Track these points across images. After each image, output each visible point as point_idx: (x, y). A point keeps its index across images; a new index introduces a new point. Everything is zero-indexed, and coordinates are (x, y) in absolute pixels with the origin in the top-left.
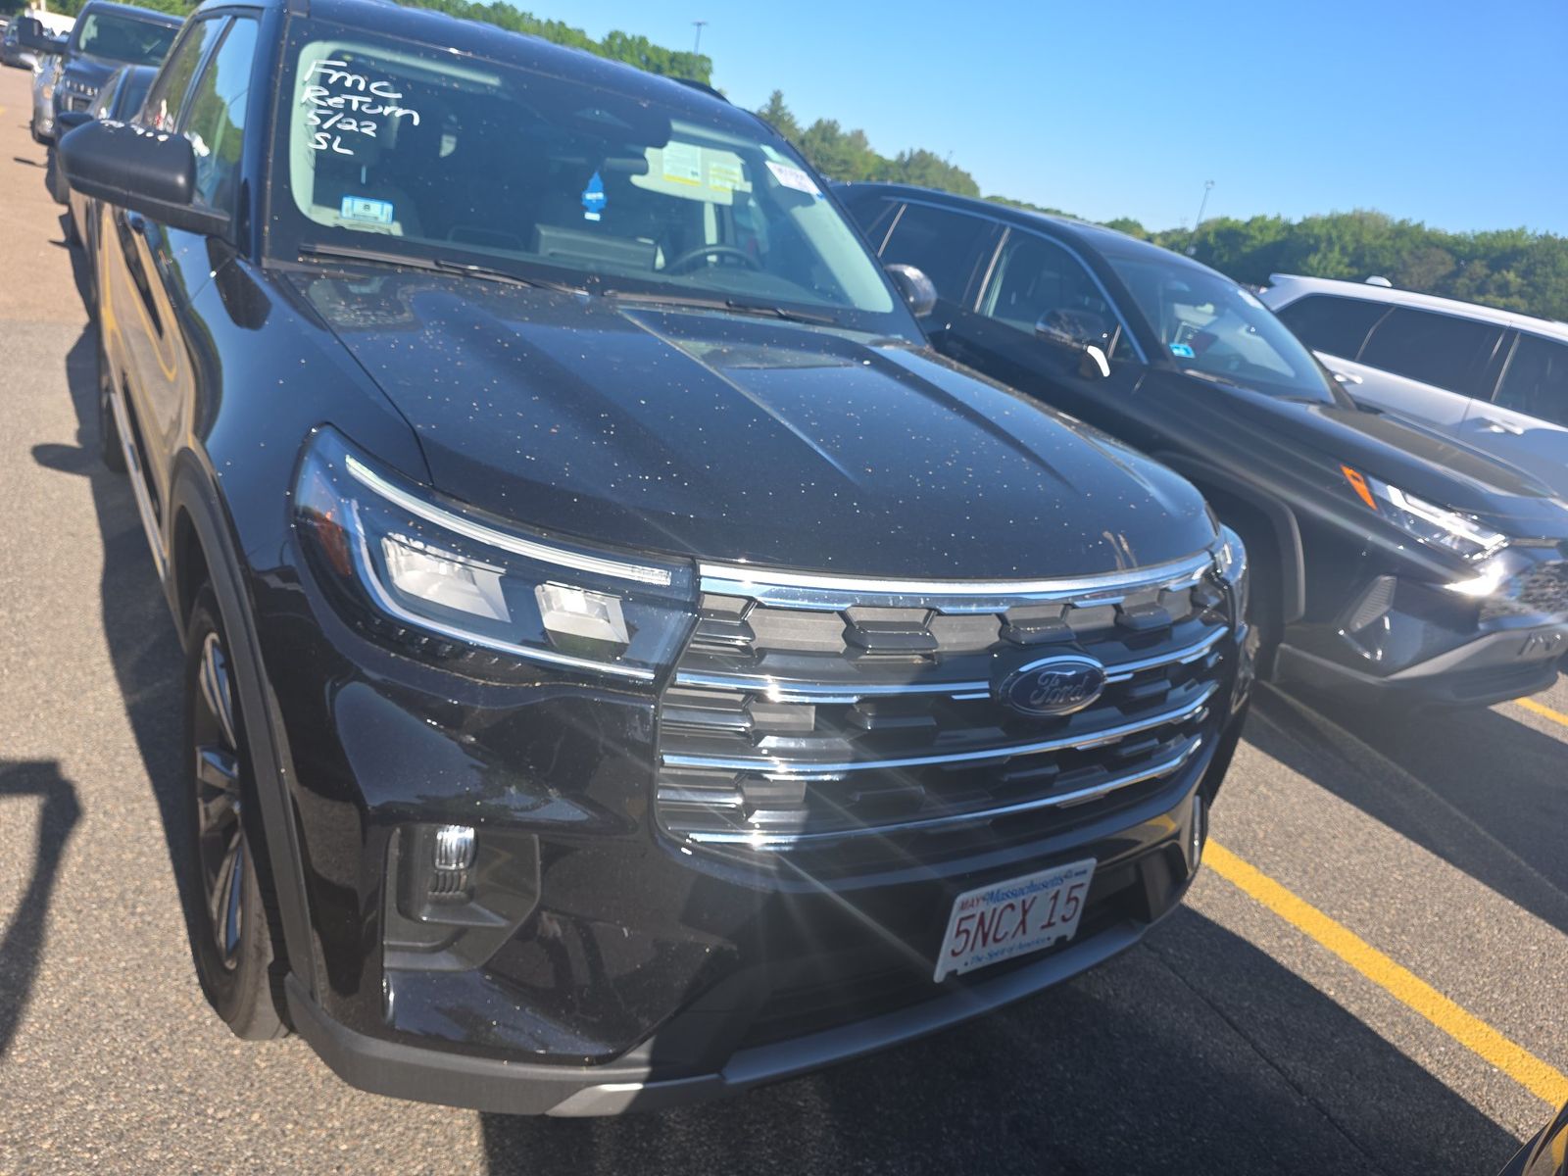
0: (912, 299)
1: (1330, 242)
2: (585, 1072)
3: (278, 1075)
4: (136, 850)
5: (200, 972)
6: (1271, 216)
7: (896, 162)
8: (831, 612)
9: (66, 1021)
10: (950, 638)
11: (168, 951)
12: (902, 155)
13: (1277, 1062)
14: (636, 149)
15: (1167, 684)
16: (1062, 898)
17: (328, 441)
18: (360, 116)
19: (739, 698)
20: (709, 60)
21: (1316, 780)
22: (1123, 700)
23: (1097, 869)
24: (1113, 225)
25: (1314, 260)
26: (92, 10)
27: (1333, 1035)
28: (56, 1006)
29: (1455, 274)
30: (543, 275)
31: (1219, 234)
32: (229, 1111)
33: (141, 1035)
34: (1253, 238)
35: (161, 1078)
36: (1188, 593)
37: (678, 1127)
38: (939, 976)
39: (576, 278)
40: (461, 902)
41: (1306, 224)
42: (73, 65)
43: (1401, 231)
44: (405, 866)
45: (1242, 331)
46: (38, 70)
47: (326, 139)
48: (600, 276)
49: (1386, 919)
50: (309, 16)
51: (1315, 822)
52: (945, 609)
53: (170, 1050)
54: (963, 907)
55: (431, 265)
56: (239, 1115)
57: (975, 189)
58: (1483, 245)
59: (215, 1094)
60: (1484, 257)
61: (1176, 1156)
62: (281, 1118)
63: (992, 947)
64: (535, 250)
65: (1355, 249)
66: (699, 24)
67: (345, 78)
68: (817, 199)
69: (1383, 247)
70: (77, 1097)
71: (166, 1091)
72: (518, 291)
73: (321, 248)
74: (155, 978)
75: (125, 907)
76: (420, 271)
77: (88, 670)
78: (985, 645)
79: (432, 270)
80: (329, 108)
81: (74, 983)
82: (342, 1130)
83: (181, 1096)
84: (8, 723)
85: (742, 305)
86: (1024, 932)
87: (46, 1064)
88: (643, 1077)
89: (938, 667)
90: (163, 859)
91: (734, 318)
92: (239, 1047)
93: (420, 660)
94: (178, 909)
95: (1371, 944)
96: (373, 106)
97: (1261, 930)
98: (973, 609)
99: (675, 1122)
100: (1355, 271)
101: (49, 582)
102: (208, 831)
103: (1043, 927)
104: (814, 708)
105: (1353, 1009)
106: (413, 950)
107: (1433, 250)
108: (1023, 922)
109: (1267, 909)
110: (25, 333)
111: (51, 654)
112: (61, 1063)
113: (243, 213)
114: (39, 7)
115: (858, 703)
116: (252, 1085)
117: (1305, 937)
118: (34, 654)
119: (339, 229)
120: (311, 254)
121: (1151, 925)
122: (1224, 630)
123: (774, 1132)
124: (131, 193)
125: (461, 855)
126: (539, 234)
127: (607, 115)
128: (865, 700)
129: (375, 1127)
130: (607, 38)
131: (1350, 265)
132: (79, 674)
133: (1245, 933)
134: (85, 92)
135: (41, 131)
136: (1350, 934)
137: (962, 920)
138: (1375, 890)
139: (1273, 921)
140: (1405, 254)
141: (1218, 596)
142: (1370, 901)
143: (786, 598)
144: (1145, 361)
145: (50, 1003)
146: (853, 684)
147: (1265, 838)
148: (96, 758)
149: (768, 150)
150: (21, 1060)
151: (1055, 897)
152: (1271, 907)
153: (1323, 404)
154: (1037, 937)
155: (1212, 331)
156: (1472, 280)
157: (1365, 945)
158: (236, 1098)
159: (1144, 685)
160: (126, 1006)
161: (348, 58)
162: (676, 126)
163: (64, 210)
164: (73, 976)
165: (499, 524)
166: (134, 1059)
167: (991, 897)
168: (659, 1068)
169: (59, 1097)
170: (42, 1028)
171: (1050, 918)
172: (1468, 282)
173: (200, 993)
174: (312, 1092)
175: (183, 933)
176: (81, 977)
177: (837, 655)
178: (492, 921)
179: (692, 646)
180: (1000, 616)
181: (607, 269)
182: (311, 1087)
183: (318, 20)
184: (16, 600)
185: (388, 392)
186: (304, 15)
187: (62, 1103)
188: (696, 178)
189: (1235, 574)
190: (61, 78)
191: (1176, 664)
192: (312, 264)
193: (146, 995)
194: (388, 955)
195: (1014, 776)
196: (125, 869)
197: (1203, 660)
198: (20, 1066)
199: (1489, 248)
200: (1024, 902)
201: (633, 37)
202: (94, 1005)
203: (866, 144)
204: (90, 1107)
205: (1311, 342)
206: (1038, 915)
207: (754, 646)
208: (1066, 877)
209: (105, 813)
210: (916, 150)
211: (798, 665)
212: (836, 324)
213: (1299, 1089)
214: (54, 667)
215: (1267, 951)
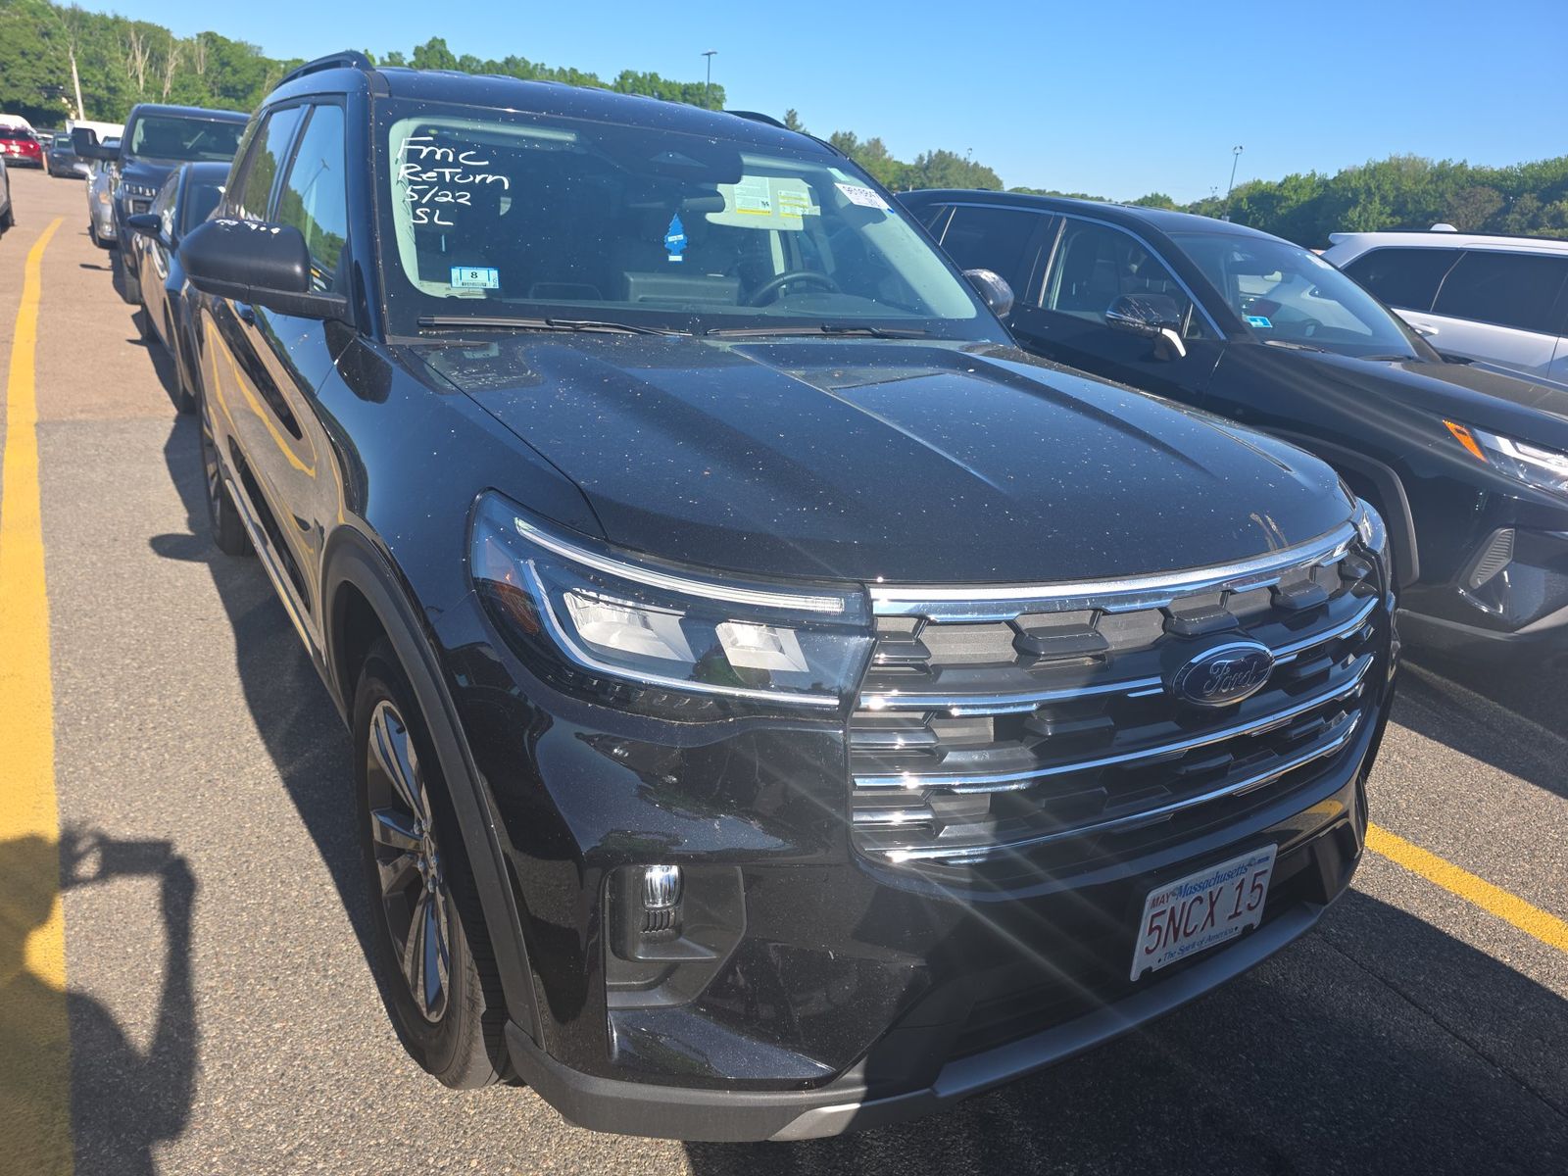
0: (991, 302)
1: (1369, 193)
2: (804, 1096)
3: (487, 1121)
4: (317, 915)
5: (397, 1026)
6: (1304, 174)
7: (916, 167)
8: (999, 622)
9: (283, 1084)
10: (1118, 637)
11: (363, 1010)
12: (921, 158)
13: (1463, 1034)
14: (706, 186)
15: (1329, 662)
16: (1248, 886)
17: (496, 507)
18: (453, 187)
19: (920, 715)
20: (721, 89)
21: (1449, 744)
22: (1290, 681)
23: (1278, 853)
24: (1142, 203)
25: (1353, 214)
26: (139, 114)
27: (1517, 1003)
28: (271, 1071)
29: (1505, 211)
30: (648, 321)
31: (1251, 199)
32: (449, 1159)
33: (354, 1093)
34: (1287, 199)
35: (380, 1132)
36: (1335, 568)
37: (875, 1143)
38: (1134, 975)
39: (677, 321)
40: (670, 938)
41: (1342, 178)
42: (129, 169)
43: (1441, 174)
44: (617, 908)
45: (1306, 295)
46: (92, 177)
47: (426, 213)
48: (701, 316)
49: (1550, 879)
50: (390, 96)
51: (1458, 786)
52: (1111, 608)
53: (383, 1105)
54: (1154, 904)
55: (542, 324)
56: (459, 1162)
57: (999, 183)
58: (1531, 177)
59: (433, 1144)
60: (1533, 190)
61: (1377, 1138)
62: (498, 1163)
63: (1183, 941)
64: (625, 297)
65: (1396, 197)
66: (709, 54)
67: (435, 153)
68: (888, 214)
69: (1425, 192)
70: (306, 1157)
71: (386, 1145)
72: (631, 340)
73: (439, 320)
74: (357, 1036)
75: (317, 971)
76: (532, 331)
77: (241, 748)
78: (1151, 641)
79: (543, 329)
80: (424, 182)
81: (283, 1048)
82: (557, 1169)
83: (401, 1148)
84: (177, 805)
85: (837, 329)
86: (1213, 925)
87: (272, 1127)
88: (860, 1096)
89: (1108, 667)
90: (343, 922)
91: (835, 342)
92: (447, 1095)
93: (616, 708)
94: (366, 968)
95: (1539, 907)
96: (464, 176)
97: (1422, 902)
98: (1138, 605)
99: (872, 1139)
100: (1398, 220)
101: (189, 667)
102: (391, 891)
103: (1230, 917)
104: (992, 718)
105: (1533, 975)
106: (629, 989)
107: (1479, 189)
108: (1211, 914)
109: (1424, 880)
110: (122, 431)
111: (203, 736)
112: (286, 1125)
113: (358, 294)
114: (78, 117)
115: (1038, 710)
116: (465, 1133)
117: (1469, 905)
118: (189, 736)
119: (452, 298)
120: (430, 327)
121: (1327, 906)
122: (1375, 600)
123: (971, 1142)
124: (252, 287)
125: (668, 893)
126: (628, 281)
127: (680, 157)
128: (1045, 706)
129: (587, 1164)
130: (618, 79)
131: (1393, 214)
132: (234, 752)
133: (1406, 906)
134: (144, 193)
135: (102, 237)
136: (1515, 899)
137: (1153, 917)
138: (1533, 851)
139: (1432, 891)
140: (1449, 197)
141: (1365, 567)
142: (1530, 862)
143: (957, 613)
144: (1223, 337)
145: (265, 1069)
146: (1031, 692)
147: (1408, 807)
148: (264, 831)
149: (835, 171)
150: (248, 1126)
151: (1241, 886)
152: (1427, 877)
153: (1407, 360)
154: (1225, 928)
155: (1273, 298)
156: (1523, 214)
157: (1533, 909)
158: (453, 1146)
159: (1306, 664)
160: (334, 1066)
161: (433, 132)
162: (747, 160)
163: (137, 308)
164: (281, 1041)
165: (676, 569)
166: (352, 1116)
167: (1182, 892)
168: (875, 1087)
169: (290, 1159)
170: (262, 1093)
171: (1236, 910)
172: (1518, 217)
173: (401, 1048)
174: (522, 1136)
175: (375, 991)
176: (289, 1041)
177: (1009, 664)
178: (701, 955)
179: (872, 669)
180: (1164, 610)
181: (706, 309)
182: (520, 1130)
183: (399, 98)
184: (163, 687)
185: (543, 452)
186: (386, 95)
187: (293, 1164)
188: (768, 209)
189: (1379, 543)
190: (120, 183)
191: (1336, 640)
192: (432, 337)
193: (352, 1054)
194: (609, 995)
195: (1191, 768)
196: (311, 935)
197: (1358, 635)
198: (249, 1131)
199: (1538, 179)
200: (1211, 893)
201: (645, 75)
202: (306, 1067)
203: (885, 152)
204: (320, 1166)
205: (1388, 300)
206: (1224, 908)
207: (930, 662)
208: (1250, 865)
209: (282, 882)
210: (935, 152)
211: (974, 678)
212: (928, 336)
213: (1491, 1060)
214: (209, 747)
215: (1432, 923)
